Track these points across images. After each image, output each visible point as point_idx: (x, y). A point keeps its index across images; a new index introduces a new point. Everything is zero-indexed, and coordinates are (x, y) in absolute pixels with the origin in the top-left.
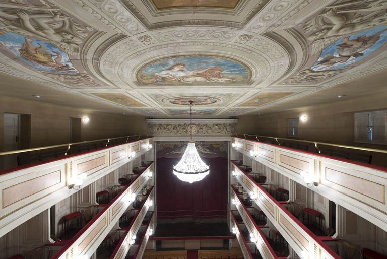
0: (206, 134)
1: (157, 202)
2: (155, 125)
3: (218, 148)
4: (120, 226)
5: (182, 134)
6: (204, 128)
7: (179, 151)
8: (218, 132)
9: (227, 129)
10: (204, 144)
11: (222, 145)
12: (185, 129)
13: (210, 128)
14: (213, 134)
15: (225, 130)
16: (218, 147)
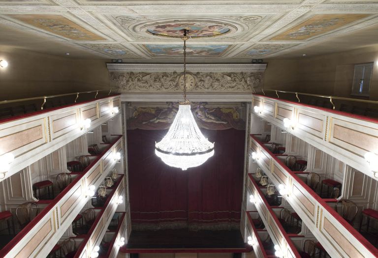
0: (210, 90)
1: (130, 198)
2: (122, 75)
3: (229, 115)
4: (73, 232)
5: (170, 90)
6: (207, 79)
7: (164, 118)
8: (230, 87)
9: (246, 82)
10: (207, 106)
11: (237, 109)
12: (174, 81)
13: (217, 80)
14: (223, 90)
15: (243, 83)
16: (230, 113)
